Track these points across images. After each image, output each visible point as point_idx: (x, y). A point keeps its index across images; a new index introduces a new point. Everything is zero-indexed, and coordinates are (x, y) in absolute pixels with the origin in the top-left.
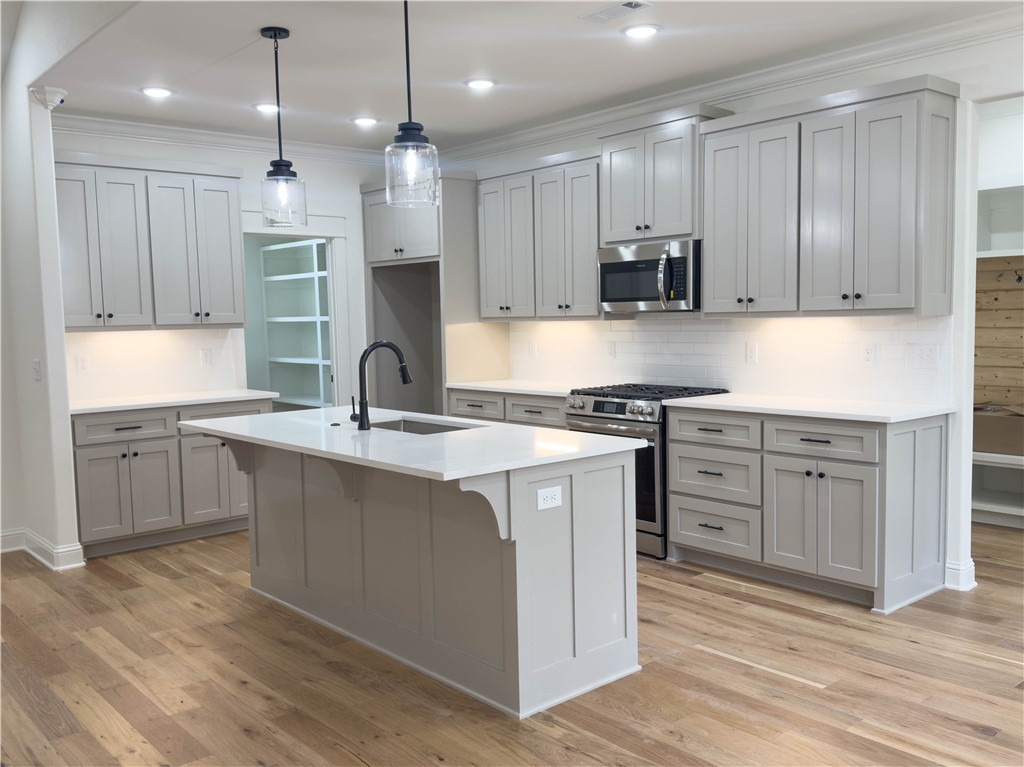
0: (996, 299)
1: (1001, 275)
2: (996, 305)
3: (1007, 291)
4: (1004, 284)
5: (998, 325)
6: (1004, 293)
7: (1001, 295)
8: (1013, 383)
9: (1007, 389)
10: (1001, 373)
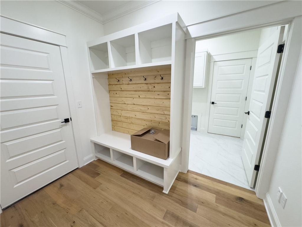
0: (154, 87)
1: (156, 77)
2: (154, 89)
3: (158, 83)
4: (157, 81)
5: (155, 97)
6: (157, 84)
7: (156, 85)
8: (160, 120)
9: (159, 122)
10: (157, 116)
